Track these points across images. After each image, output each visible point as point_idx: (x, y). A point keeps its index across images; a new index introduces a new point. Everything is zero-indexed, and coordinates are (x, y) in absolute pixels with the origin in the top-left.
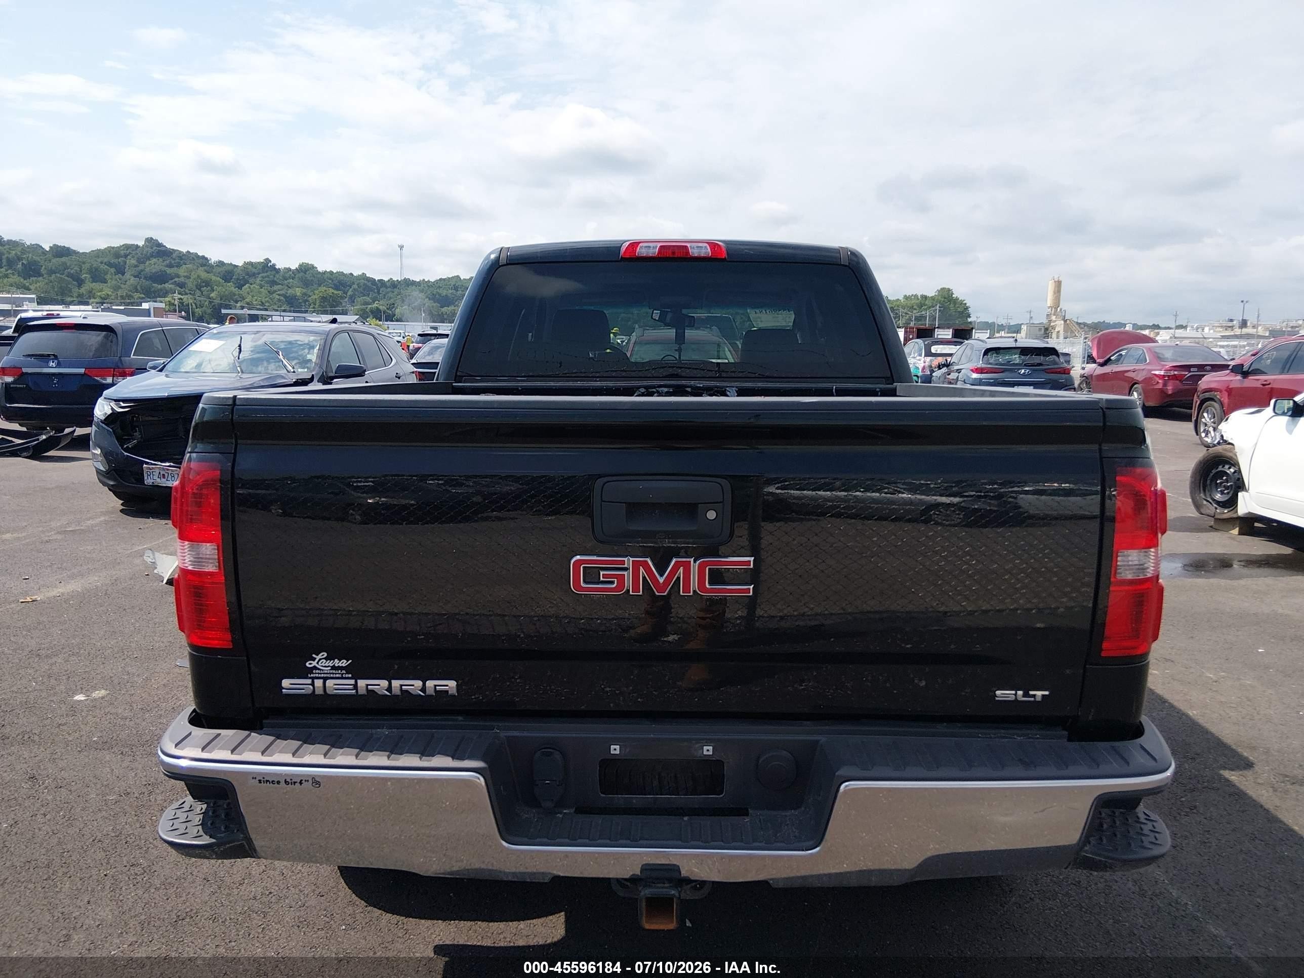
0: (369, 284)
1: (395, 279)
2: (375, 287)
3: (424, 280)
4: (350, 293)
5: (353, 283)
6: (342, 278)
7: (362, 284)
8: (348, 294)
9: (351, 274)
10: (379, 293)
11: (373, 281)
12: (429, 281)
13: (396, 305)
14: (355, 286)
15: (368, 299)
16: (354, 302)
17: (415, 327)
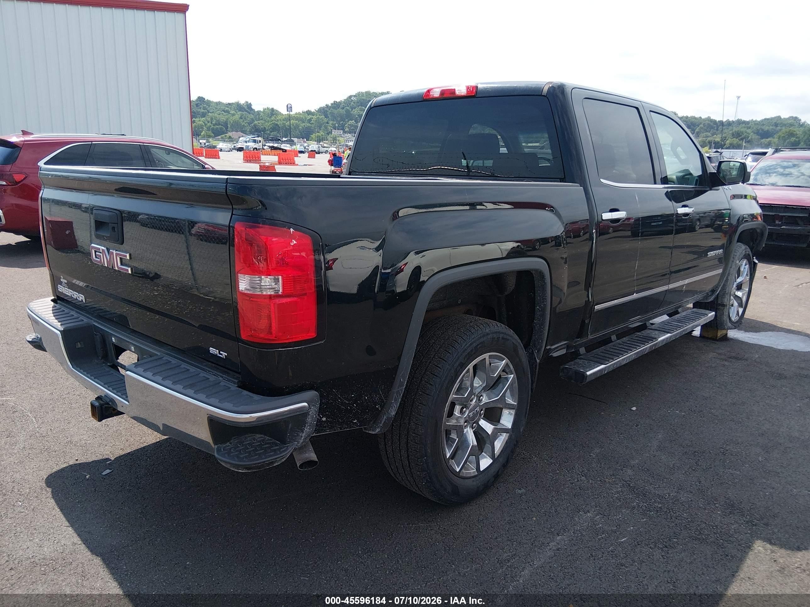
0: (712, 124)
1: (731, 120)
2: (715, 126)
3: (752, 120)
4: (697, 130)
5: (701, 123)
6: (693, 120)
7: (706, 124)
8: (696, 131)
9: (700, 118)
10: (717, 130)
11: (714, 122)
12: (756, 121)
13: (727, 138)
14: (702, 126)
15: (709, 134)
16: (699, 136)
17: (738, 153)
